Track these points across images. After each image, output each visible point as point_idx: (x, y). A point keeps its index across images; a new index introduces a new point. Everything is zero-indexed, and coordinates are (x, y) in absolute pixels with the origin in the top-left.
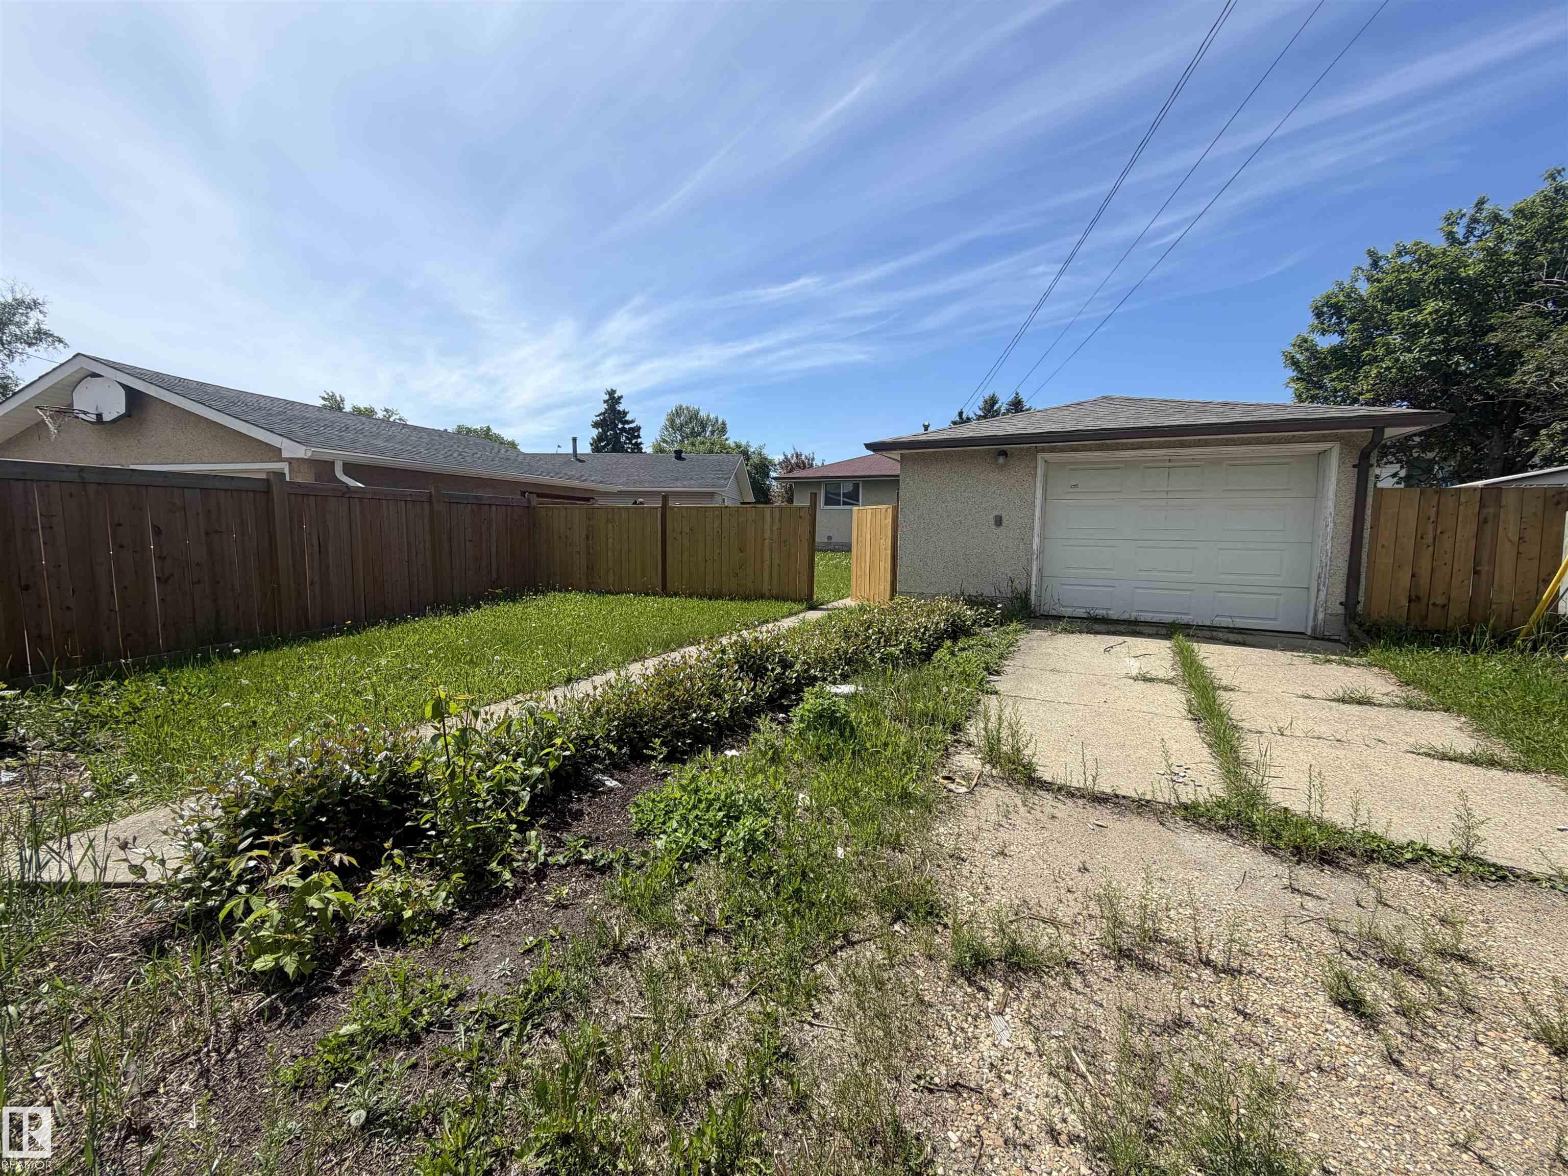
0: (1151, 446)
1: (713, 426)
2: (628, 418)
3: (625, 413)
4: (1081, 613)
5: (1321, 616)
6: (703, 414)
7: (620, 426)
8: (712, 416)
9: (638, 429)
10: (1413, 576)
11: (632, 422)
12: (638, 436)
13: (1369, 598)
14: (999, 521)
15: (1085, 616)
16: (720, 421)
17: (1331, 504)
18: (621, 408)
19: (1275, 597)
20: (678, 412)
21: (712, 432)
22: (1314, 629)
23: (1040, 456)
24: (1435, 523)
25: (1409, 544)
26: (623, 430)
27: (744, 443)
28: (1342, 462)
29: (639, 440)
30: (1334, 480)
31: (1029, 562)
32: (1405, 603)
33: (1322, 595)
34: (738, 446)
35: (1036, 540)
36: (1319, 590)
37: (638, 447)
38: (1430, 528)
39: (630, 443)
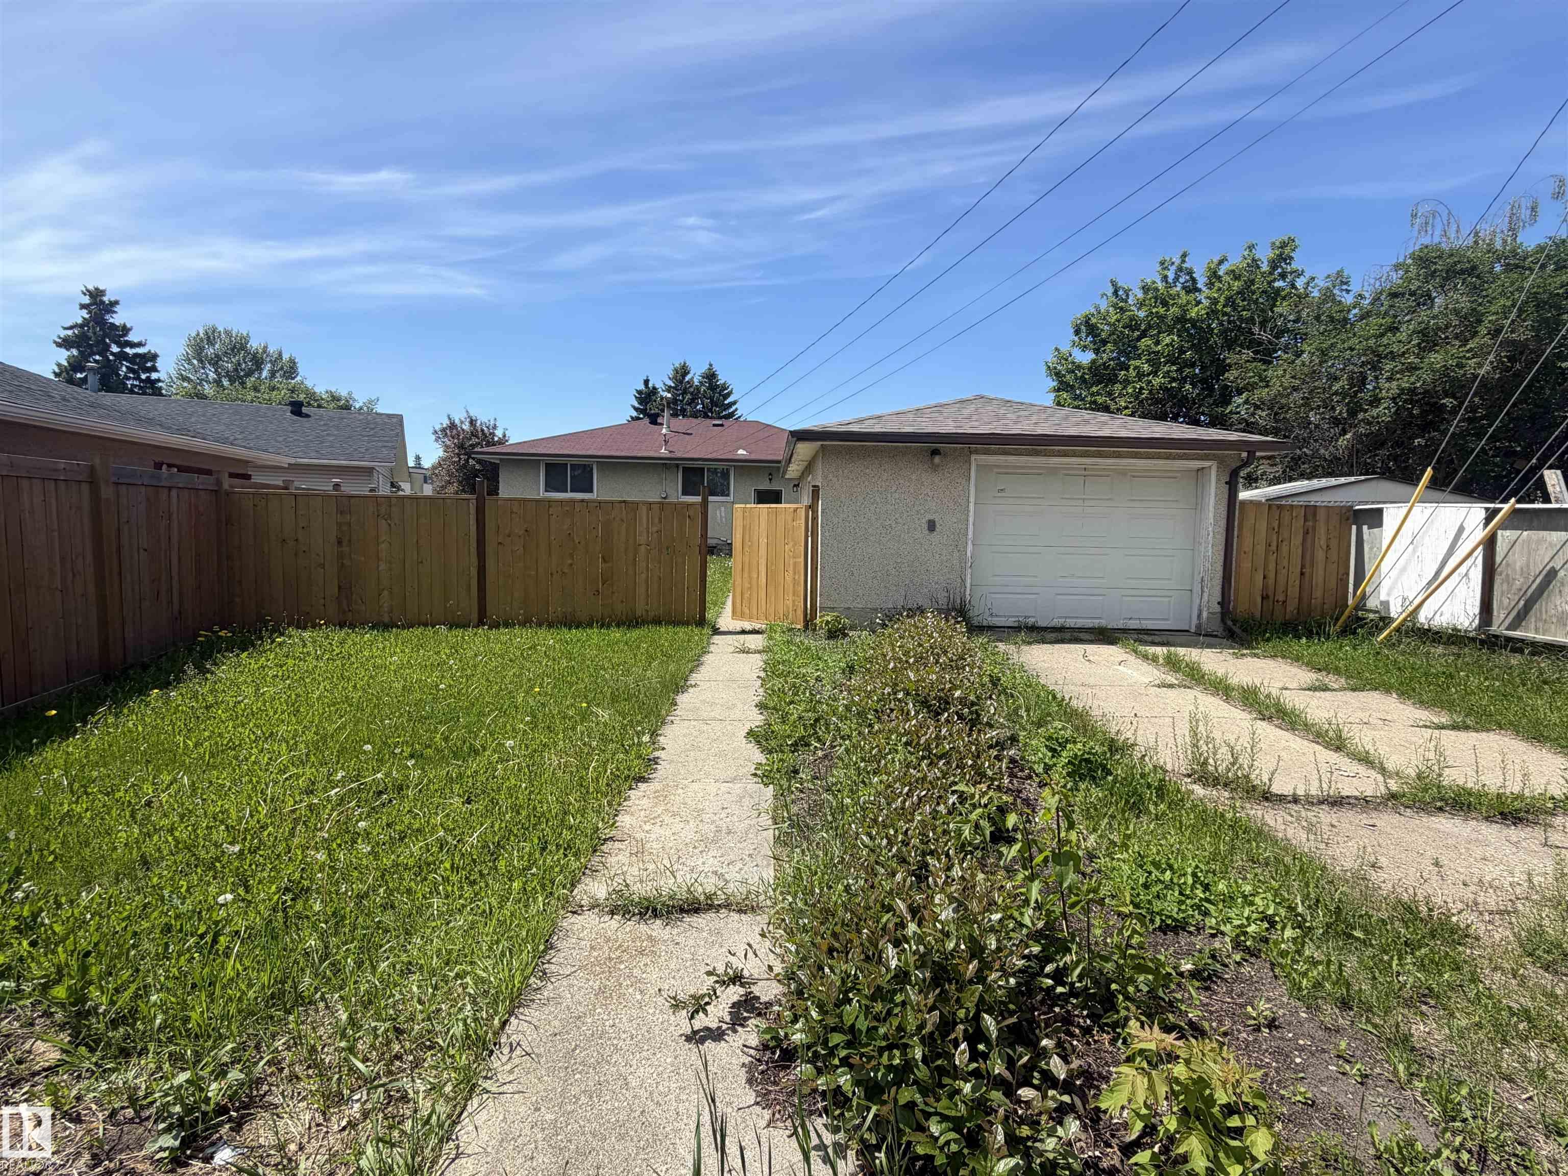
0: (1074, 455)
1: (274, 363)
2: (132, 337)
3: (126, 330)
4: (1011, 622)
5: (1205, 615)
6: (254, 344)
7: (115, 349)
8: (271, 349)
9: (154, 357)
10: (1264, 578)
11: (140, 345)
12: (154, 369)
13: (1236, 599)
14: (932, 526)
15: (1016, 625)
16: (286, 357)
17: (1211, 515)
18: (117, 319)
19: (1167, 599)
20: (210, 337)
21: (273, 374)
22: (1199, 626)
23: (973, 457)
24: (1278, 533)
25: (1261, 549)
26: (122, 356)
27: (343, 393)
28: (1218, 480)
29: (154, 376)
30: (1213, 494)
31: (963, 569)
32: (1259, 600)
33: (1206, 595)
34: (335, 398)
35: (970, 548)
36: (1202, 592)
37: (152, 388)
38: (1275, 537)
39: (138, 378)
